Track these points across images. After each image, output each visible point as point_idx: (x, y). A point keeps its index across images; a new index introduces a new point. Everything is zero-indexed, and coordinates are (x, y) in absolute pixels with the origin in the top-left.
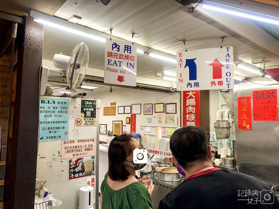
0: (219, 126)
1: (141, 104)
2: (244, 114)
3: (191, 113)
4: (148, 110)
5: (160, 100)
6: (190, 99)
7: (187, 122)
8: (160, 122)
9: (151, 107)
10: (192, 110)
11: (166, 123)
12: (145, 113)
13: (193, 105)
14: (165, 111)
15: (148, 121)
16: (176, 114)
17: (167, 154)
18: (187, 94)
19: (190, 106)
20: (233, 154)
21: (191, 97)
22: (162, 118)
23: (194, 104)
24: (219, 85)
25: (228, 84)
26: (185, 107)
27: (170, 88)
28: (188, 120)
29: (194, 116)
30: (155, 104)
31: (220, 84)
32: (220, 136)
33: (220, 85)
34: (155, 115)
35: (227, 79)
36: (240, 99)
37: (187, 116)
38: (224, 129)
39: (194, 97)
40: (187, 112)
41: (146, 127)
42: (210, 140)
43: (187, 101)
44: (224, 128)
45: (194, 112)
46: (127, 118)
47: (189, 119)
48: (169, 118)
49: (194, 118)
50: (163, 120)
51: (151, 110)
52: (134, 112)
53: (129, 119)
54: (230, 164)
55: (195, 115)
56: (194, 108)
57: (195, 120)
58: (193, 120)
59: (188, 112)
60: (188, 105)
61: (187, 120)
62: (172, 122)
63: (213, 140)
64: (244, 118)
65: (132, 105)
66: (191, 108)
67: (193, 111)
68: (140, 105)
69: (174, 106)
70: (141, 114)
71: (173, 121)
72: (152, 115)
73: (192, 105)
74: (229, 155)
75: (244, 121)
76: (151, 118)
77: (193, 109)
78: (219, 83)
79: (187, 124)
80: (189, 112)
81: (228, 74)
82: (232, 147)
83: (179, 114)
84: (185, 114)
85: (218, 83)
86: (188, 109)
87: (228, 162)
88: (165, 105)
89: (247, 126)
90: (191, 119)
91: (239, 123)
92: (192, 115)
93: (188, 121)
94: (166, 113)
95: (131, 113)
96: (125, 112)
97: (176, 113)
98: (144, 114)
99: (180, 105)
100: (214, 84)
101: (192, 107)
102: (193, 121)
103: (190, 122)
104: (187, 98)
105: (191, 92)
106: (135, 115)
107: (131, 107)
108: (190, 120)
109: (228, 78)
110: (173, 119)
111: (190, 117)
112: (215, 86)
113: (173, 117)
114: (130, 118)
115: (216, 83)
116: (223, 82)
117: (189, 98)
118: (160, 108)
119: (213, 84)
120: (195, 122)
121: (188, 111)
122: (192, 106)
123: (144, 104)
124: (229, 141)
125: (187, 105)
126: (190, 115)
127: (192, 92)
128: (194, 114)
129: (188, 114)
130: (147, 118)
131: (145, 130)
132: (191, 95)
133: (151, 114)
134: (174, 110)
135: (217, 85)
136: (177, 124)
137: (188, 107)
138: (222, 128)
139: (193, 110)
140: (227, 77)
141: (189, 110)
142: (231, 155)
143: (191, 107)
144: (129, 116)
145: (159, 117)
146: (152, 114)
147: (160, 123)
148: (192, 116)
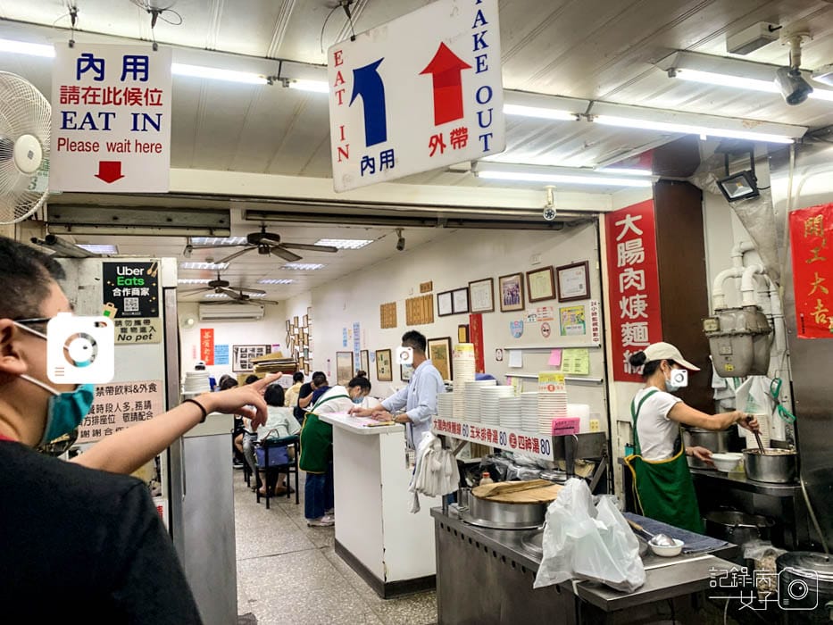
0: (718, 330)
1: (492, 279)
2: (816, 274)
3: (632, 291)
4: (512, 295)
5: (540, 259)
6: (627, 243)
7: (623, 326)
8: (546, 333)
9: (518, 287)
10: (635, 281)
11: (563, 333)
12: (505, 308)
13: (639, 261)
14: (556, 295)
15: (513, 333)
16: (590, 301)
17: (478, 432)
18: (618, 224)
19: (628, 266)
20: (793, 435)
21: (631, 236)
22: (551, 319)
23: (639, 258)
24: (455, 148)
25: (486, 136)
26: (615, 271)
27: (541, 210)
28: (626, 315)
29: (643, 301)
30: (528, 273)
31: (459, 142)
32: (726, 366)
33: (457, 145)
34: (531, 308)
35: (480, 114)
36: (797, 217)
37: (623, 303)
38: (739, 338)
39: (640, 232)
40: (622, 291)
41: (511, 352)
42: (713, 386)
43: (619, 251)
44: (737, 335)
45: (641, 287)
46: (460, 326)
47: (628, 314)
48: (569, 315)
49: (644, 309)
50: (555, 326)
51: (520, 294)
52: (475, 308)
53: (464, 329)
54: (775, 472)
55: (645, 296)
56: (642, 272)
57: (646, 316)
58: (640, 316)
59: (625, 290)
60: (624, 264)
61: (622, 316)
62: (577, 329)
63: (724, 385)
64: (819, 289)
65: (470, 283)
66: (631, 273)
67: (639, 282)
68: (489, 281)
69: (580, 273)
70: (493, 310)
71: (582, 325)
72: (522, 312)
73: (635, 263)
74: (780, 437)
75: (819, 301)
76: (522, 322)
77: (639, 275)
78: (455, 136)
79: (623, 330)
80: (627, 287)
81: (484, 95)
82: (787, 406)
83: (598, 301)
84: (616, 296)
85: (452, 139)
86: (625, 278)
87: (765, 463)
88: (555, 273)
89: (828, 323)
90: (635, 313)
91: (798, 312)
92: (638, 296)
93: (627, 319)
94: (561, 301)
95: (468, 311)
96: (456, 311)
97: (588, 297)
98: (502, 311)
99: (598, 267)
100: (439, 146)
101: (634, 270)
102: (640, 319)
103: (634, 324)
104: (619, 239)
105: (628, 216)
106: (477, 317)
107: (468, 289)
108: (632, 317)
109: (484, 108)
110: (582, 318)
111: (631, 307)
112: (442, 152)
113: (579, 312)
114: (467, 327)
115: (444, 142)
116: (466, 129)
117: (623, 240)
118: (540, 285)
119: (435, 146)
120: (646, 323)
121: (625, 284)
122: (636, 267)
123: (500, 278)
124: (776, 385)
125: (619, 266)
126: (631, 298)
127: (632, 216)
128: (641, 293)
129: (624, 298)
130: (511, 323)
131: (508, 363)
132: (629, 228)
133: (520, 306)
134: (581, 286)
135: (449, 147)
136: (595, 334)
137: (622, 270)
138: (730, 335)
139: (638, 278)
140: (480, 108)
141: (626, 281)
142: (788, 437)
143: (631, 269)
144: (465, 320)
145: (541, 316)
146: (523, 309)
147: (547, 336)
148: (638, 302)
